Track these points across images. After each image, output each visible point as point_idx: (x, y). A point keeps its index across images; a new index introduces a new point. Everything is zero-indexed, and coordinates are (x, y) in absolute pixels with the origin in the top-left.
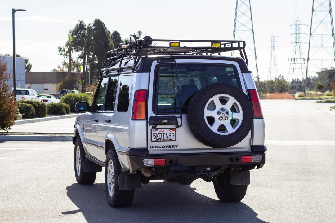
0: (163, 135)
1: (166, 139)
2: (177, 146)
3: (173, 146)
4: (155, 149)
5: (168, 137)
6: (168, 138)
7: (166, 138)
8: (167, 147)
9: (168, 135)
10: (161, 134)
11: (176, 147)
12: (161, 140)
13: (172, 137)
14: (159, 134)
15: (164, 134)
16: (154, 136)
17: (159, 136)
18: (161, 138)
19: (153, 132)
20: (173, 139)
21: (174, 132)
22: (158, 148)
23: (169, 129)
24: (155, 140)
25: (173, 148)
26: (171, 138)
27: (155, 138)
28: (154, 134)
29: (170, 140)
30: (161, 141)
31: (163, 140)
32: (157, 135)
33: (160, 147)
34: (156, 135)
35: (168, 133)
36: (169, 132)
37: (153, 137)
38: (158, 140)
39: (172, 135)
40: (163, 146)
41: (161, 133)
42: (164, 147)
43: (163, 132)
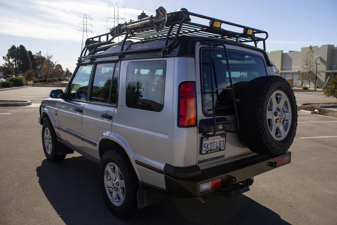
0: (213, 144)
1: (216, 149)
2: (224, 155)
3: (221, 157)
4: (203, 163)
5: (218, 146)
6: (218, 148)
7: (216, 147)
8: (215, 160)
9: (218, 144)
10: (211, 144)
11: (223, 158)
12: (212, 151)
13: (222, 145)
14: (210, 144)
15: (214, 142)
16: (204, 147)
17: (209, 146)
18: (211, 148)
19: (204, 142)
20: (222, 148)
21: (224, 139)
22: (207, 162)
23: (220, 136)
24: (205, 152)
25: (221, 159)
26: (221, 147)
27: (205, 150)
28: (205, 144)
29: (220, 150)
30: (211, 153)
31: (213, 151)
32: (208, 146)
33: (208, 160)
34: (206, 145)
35: (218, 140)
36: (220, 140)
37: (204, 149)
38: (208, 152)
39: (222, 143)
40: (211, 158)
41: (211, 141)
42: (212, 160)
43: (214, 141)
